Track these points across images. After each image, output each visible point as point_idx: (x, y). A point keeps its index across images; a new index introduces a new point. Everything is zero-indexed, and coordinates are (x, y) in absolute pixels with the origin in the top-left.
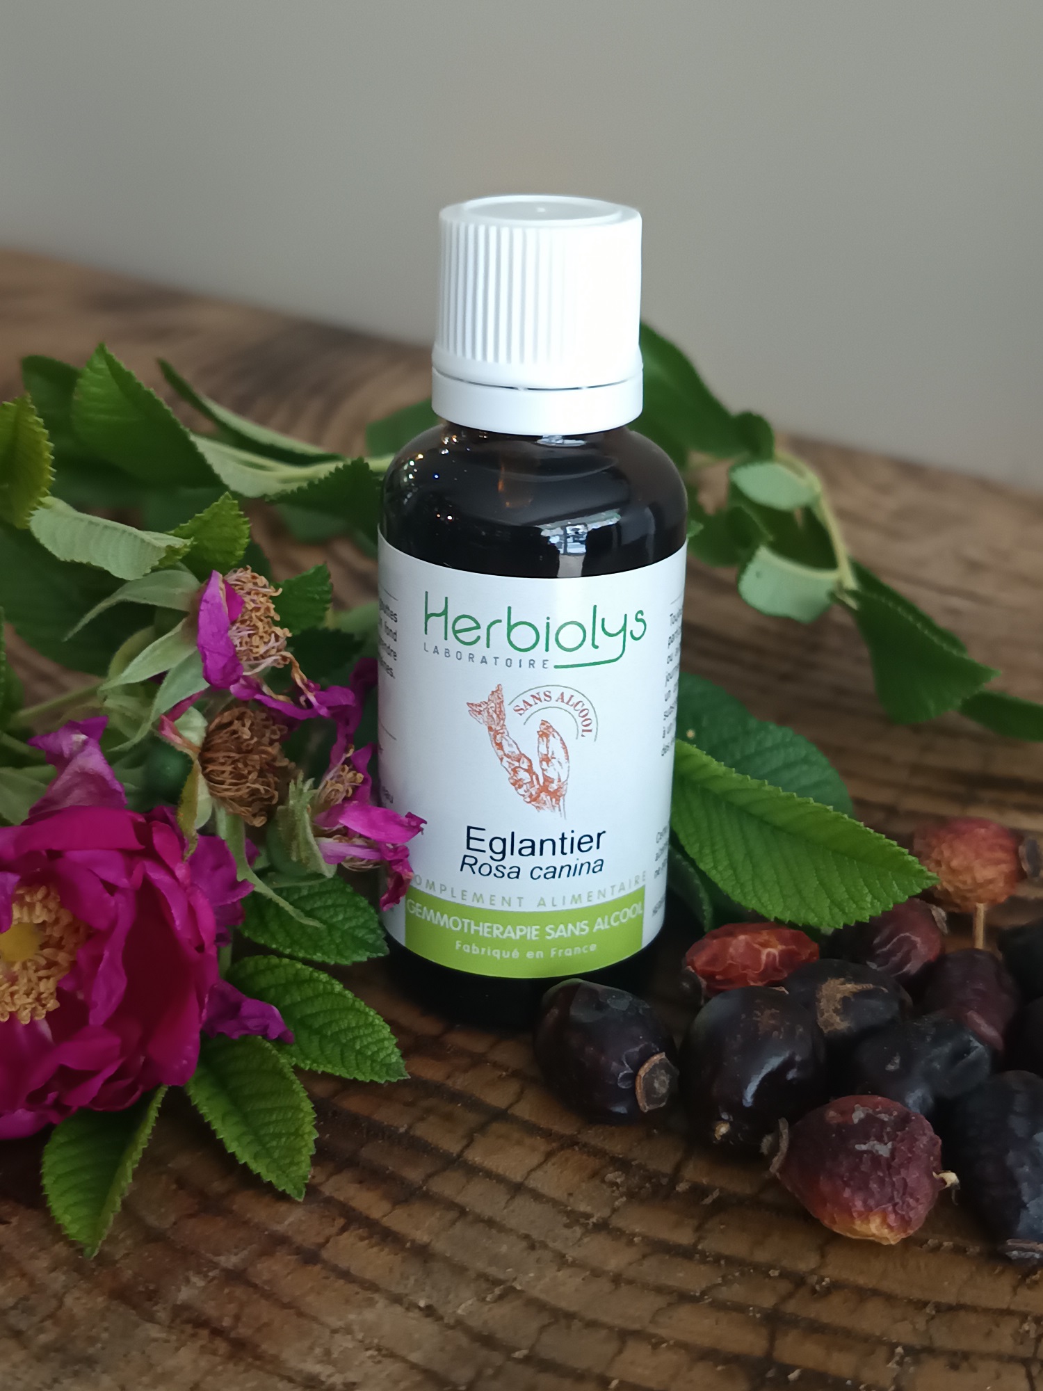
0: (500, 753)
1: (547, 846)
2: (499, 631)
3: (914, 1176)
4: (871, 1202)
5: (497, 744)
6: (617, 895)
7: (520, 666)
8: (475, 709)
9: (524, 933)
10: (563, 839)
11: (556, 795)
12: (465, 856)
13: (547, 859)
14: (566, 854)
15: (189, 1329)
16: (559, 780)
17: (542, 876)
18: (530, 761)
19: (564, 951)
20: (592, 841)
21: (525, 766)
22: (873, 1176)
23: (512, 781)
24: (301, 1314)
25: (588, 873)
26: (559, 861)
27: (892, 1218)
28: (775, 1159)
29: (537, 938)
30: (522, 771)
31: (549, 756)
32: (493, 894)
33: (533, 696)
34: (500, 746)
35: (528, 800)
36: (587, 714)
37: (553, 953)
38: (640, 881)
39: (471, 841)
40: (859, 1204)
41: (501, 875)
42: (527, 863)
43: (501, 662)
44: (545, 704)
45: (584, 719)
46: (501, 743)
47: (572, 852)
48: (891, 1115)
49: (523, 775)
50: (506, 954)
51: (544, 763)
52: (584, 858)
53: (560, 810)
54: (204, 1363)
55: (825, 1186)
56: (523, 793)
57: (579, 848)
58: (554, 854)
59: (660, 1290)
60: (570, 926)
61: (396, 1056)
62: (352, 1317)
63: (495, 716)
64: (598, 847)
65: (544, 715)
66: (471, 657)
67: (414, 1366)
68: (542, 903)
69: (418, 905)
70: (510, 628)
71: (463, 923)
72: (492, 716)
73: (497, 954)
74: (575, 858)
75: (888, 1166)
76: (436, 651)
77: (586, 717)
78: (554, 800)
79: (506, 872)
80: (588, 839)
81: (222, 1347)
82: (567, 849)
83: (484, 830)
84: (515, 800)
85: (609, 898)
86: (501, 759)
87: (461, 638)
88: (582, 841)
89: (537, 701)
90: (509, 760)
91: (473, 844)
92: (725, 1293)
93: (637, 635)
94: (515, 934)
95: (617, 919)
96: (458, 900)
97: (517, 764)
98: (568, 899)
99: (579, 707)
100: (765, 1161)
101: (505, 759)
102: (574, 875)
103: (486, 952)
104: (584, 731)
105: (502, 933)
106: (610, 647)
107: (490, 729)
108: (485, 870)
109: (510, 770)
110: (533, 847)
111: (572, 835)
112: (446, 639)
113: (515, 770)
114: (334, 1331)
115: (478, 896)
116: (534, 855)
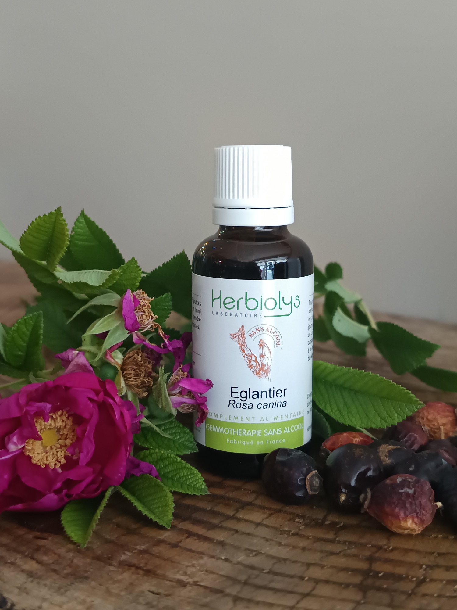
0: (244, 354)
1: (264, 393)
2: (242, 303)
3: (424, 501)
4: (407, 513)
5: (242, 350)
6: (293, 418)
7: (251, 316)
8: (233, 336)
9: (255, 433)
10: (270, 391)
11: (267, 372)
12: (230, 400)
13: (264, 400)
14: (271, 398)
15: (127, 567)
16: (268, 365)
17: (262, 407)
18: (255, 357)
19: (272, 441)
20: (282, 393)
21: (254, 359)
22: (407, 501)
23: (249, 366)
24: (172, 562)
25: (280, 406)
26: (269, 401)
27: (416, 520)
28: (366, 502)
29: (261, 435)
30: (253, 361)
31: (264, 354)
32: (242, 416)
33: (256, 329)
34: (243, 351)
35: (255, 374)
36: (278, 337)
37: (267, 442)
38: (302, 413)
39: (233, 393)
40: (402, 514)
41: (245, 407)
42: (255, 402)
43: (243, 315)
44: (261, 332)
45: (277, 339)
46: (244, 350)
47: (274, 397)
48: (412, 479)
49: (253, 363)
50: (248, 443)
51: (261, 358)
52: (279, 400)
53: (268, 378)
54: (134, 577)
55: (387, 509)
56: (253, 371)
57: (277, 396)
58: (266, 398)
59: (322, 551)
60: (274, 430)
61: (204, 485)
62: (194, 562)
63: (241, 338)
64: (284, 396)
65: (261, 337)
66: (231, 314)
67: (222, 576)
68: (262, 419)
69: (211, 425)
70: (247, 301)
71: (230, 430)
72: (240, 339)
73: (244, 443)
74: (275, 400)
75: (413, 497)
76: (217, 313)
77: (278, 338)
78: (266, 374)
79: (247, 406)
80: (280, 392)
81: (141, 572)
82: (272, 396)
83: (238, 388)
84: (250, 373)
85: (289, 419)
86: (244, 357)
87: (227, 307)
88: (278, 392)
89: (258, 331)
90: (247, 357)
91: (234, 395)
92: (349, 551)
93: (297, 306)
94: (252, 434)
95: (293, 429)
96: (228, 420)
97: (250, 358)
98: (273, 418)
99: (275, 334)
100: (362, 505)
101: (246, 356)
102: (275, 407)
103: (240, 442)
104: (277, 344)
105: (246, 434)
106: (286, 309)
107: (239, 344)
108: (239, 406)
109: (247, 361)
110: (258, 394)
111: (274, 389)
112: (221, 308)
113: (250, 361)
114: (187, 567)
115: (236, 417)
116: (258, 398)
